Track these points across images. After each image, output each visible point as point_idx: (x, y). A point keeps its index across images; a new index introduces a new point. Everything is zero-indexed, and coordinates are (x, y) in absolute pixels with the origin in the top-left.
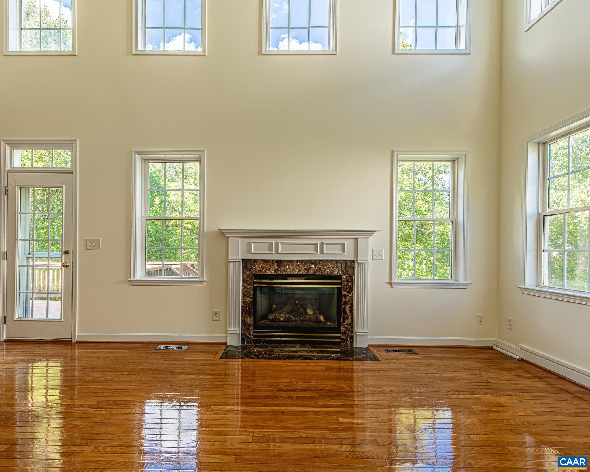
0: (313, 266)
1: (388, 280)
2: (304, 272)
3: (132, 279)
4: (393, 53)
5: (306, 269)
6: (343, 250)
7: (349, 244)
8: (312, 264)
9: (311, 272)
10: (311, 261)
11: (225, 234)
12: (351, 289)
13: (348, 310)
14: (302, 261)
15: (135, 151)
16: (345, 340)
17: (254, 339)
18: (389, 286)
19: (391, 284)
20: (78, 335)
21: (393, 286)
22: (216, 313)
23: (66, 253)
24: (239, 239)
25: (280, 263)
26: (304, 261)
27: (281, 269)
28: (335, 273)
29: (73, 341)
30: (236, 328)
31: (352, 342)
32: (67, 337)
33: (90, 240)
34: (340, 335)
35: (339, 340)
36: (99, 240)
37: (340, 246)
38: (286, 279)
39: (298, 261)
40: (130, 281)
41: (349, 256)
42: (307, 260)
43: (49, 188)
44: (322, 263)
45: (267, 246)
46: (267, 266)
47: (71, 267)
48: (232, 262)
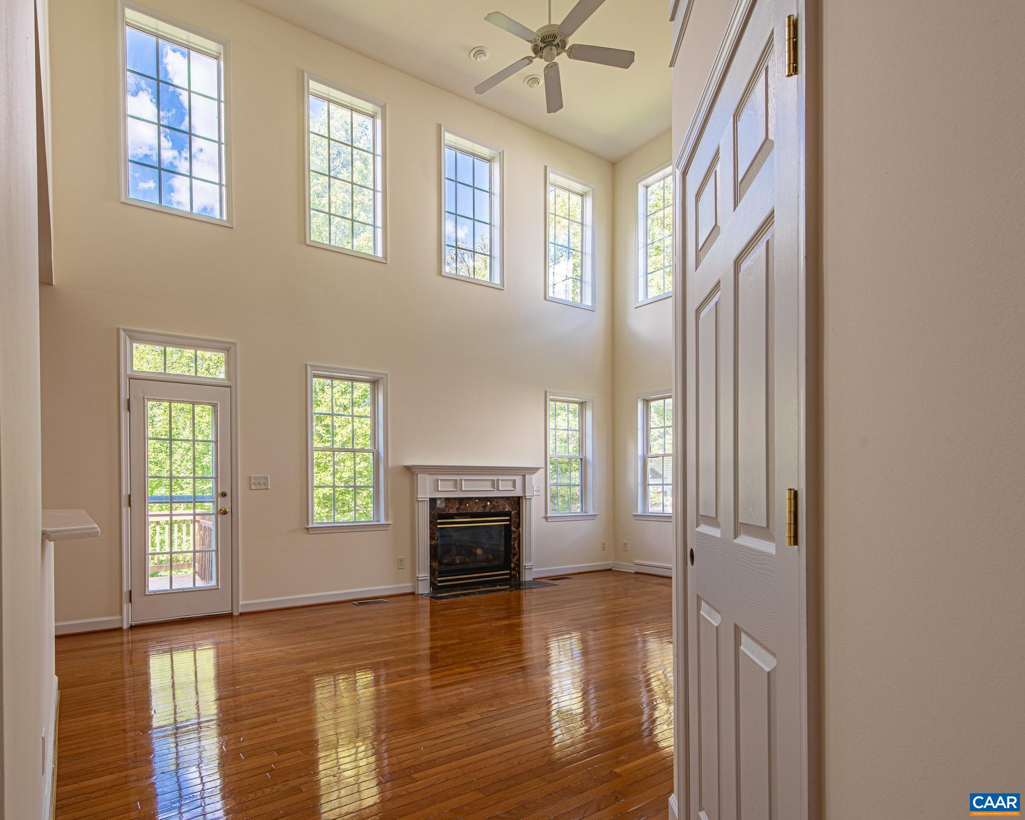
0: (489, 503)
1: (544, 515)
2: (481, 510)
3: (310, 526)
4: (545, 299)
5: (483, 507)
6: (514, 486)
7: (518, 479)
8: (488, 501)
9: (487, 510)
10: (487, 498)
11: (411, 471)
12: (518, 526)
13: (516, 546)
14: (479, 498)
15: (311, 366)
16: (515, 576)
17: (439, 584)
18: (545, 520)
19: (546, 518)
20: (242, 605)
21: (548, 521)
22: (402, 560)
23: (224, 495)
24: (427, 476)
25: (461, 500)
26: (482, 498)
27: (462, 507)
28: (507, 510)
29: (236, 613)
30: (424, 574)
31: (519, 577)
32: (227, 610)
33: (256, 478)
34: (509, 572)
35: (508, 576)
36: (266, 478)
37: (511, 483)
38: (454, 519)
39: (476, 498)
40: (308, 529)
41: (518, 493)
42: (484, 498)
43: (193, 404)
44: (496, 500)
45: (451, 483)
46: (451, 505)
47: (229, 514)
48: (421, 501)
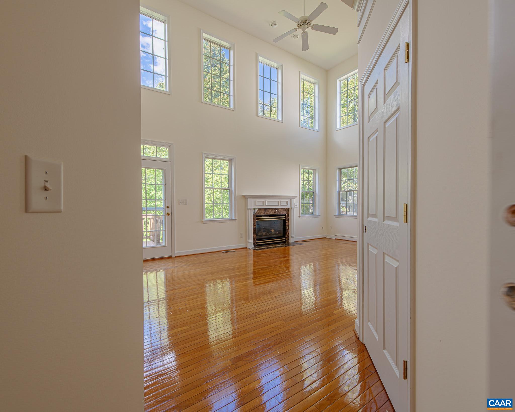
0: (277, 211)
1: (299, 216)
2: (273, 214)
3: (204, 220)
4: (299, 126)
5: (274, 212)
6: (287, 204)
7: (289, 201)
8: (277, 210)
9: (276, 213)
10: (276, 208)
11: (245, 197)
12: (289, 220)
13: (288, 228)
14: (273, 209)
15: (204, 153)
16: (287, 240)
17: (256, 244)
18: (299, 218)
19: (300, 217)
20: (176, 253)
21: (301, 218)
22: (241, 234)
23: (168, 207)
24: (252, 199)
25: (266, 209)
26: (274, 208)
27: (266, 212)
28: (284, 213)
29: (173, 257)
30: (251, 240)
31: (289, 241)
32: (169, 255)
33: (181, 200)
34: (285, 239)
35: (284, 241)
36: (186, 200)
37: (286, 202)
38: (262, 217)
39: (272, 209)
40: (203, 221)
41: (288, 206)
42: (275, 208)
43: (155, 169)
44: (279, 209)
45: (261, 202)
46: (261, 211)
47: (171, 215)
48: (249, 210)
